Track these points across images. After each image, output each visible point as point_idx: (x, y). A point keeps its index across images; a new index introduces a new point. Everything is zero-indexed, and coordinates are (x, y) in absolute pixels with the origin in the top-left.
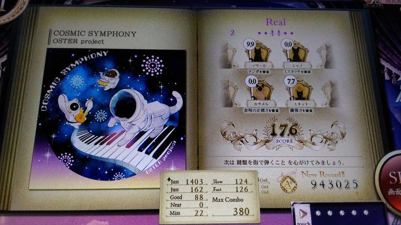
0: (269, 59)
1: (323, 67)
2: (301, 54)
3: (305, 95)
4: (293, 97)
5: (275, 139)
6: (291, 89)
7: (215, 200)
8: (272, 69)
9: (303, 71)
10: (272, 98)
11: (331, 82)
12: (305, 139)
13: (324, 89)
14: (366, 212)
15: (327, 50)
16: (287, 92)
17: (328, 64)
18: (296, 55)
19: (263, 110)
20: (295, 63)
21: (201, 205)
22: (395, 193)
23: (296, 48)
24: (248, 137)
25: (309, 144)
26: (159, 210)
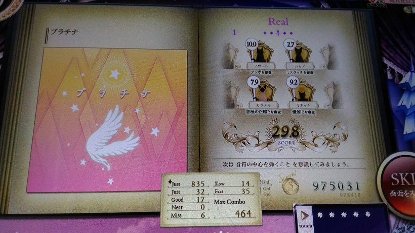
0: (271, 60)
1: (325, 67)
2: (304, 55)
3: (307, 97)
4: (295, 98)
5: (277, 140)
6: (294, 90)
7: (217, 202)
8: (274, 70)
9: (306, 71)
10: (274, 99)
11: (333, 83)
12: (307, 141)
13: (326, 90)
14: (368, 214)
15: (330, 50)
16: (289, 93)
17: (330, 65)
18: (299, 56)
19: (265, 112)
20: (298, 64)
21: (203, 208)
22: (397, 194)
23: (298, 48)
24: (250, 139)
25: (311, 146)
26: (160, 212)
